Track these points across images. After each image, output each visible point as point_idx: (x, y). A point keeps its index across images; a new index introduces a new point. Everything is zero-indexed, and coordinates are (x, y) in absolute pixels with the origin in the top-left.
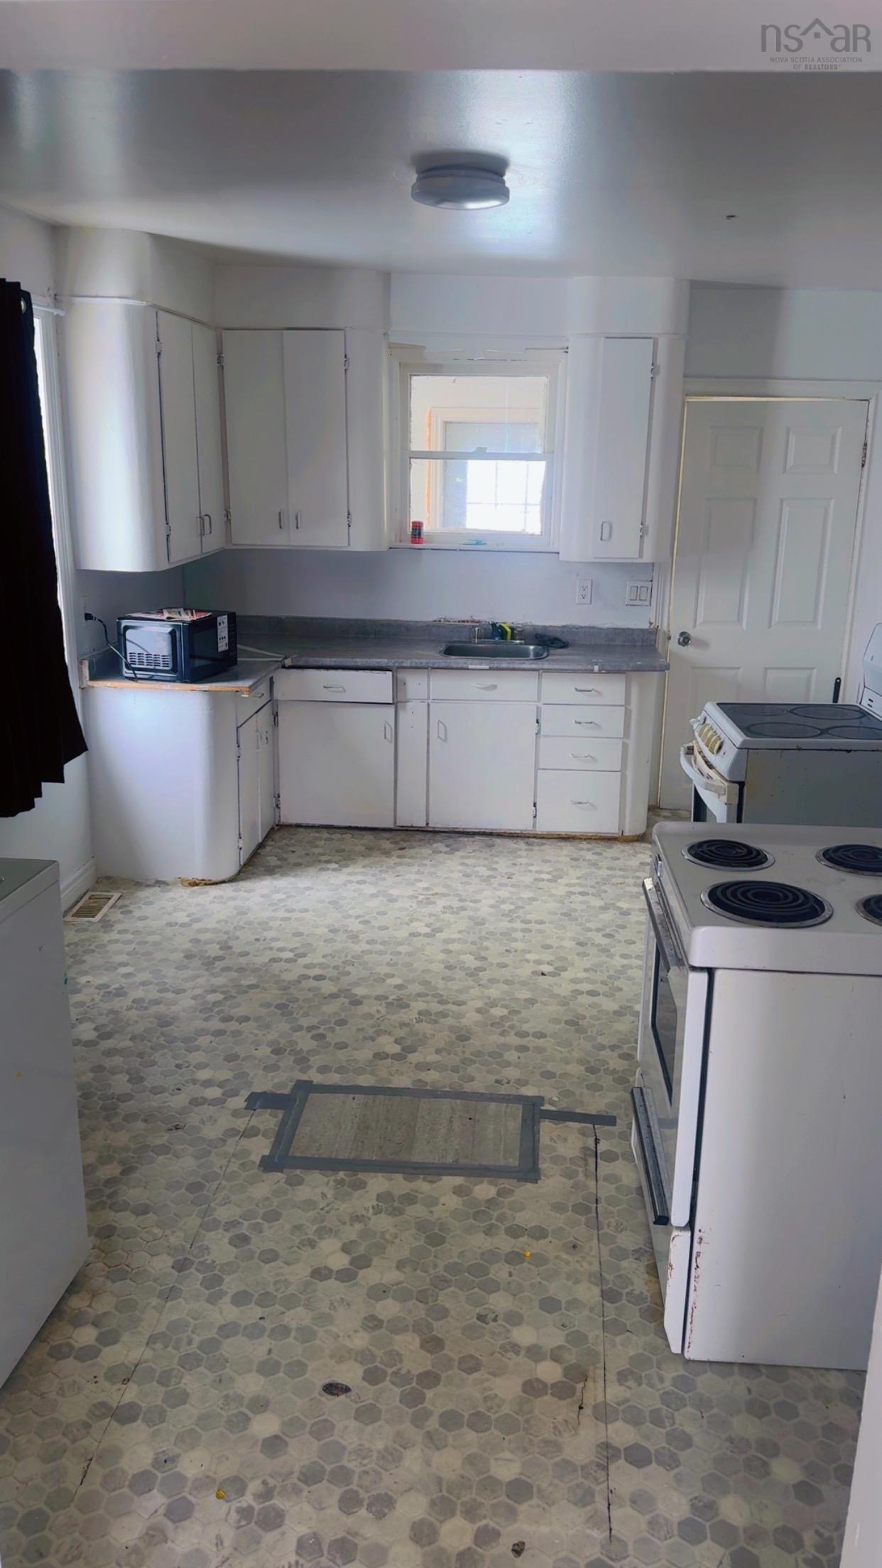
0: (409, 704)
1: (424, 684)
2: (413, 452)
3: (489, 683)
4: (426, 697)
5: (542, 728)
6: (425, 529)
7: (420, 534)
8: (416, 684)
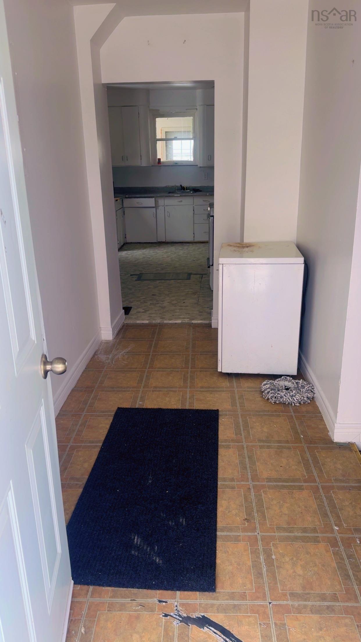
0: (159, 207)
1: (163, 201)
2: (157, 139)
3: (180, 200)
4: (164, 205)
5: (195, 212)
6: (162, 160)
7: (160, 162)
8: (161, 202)
